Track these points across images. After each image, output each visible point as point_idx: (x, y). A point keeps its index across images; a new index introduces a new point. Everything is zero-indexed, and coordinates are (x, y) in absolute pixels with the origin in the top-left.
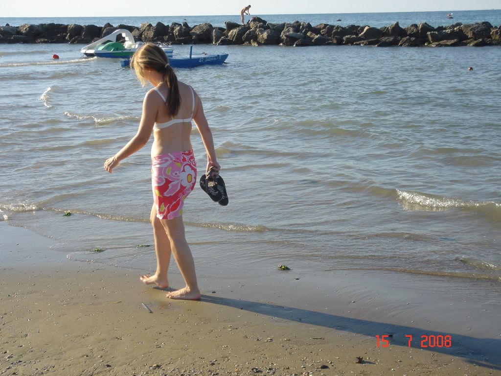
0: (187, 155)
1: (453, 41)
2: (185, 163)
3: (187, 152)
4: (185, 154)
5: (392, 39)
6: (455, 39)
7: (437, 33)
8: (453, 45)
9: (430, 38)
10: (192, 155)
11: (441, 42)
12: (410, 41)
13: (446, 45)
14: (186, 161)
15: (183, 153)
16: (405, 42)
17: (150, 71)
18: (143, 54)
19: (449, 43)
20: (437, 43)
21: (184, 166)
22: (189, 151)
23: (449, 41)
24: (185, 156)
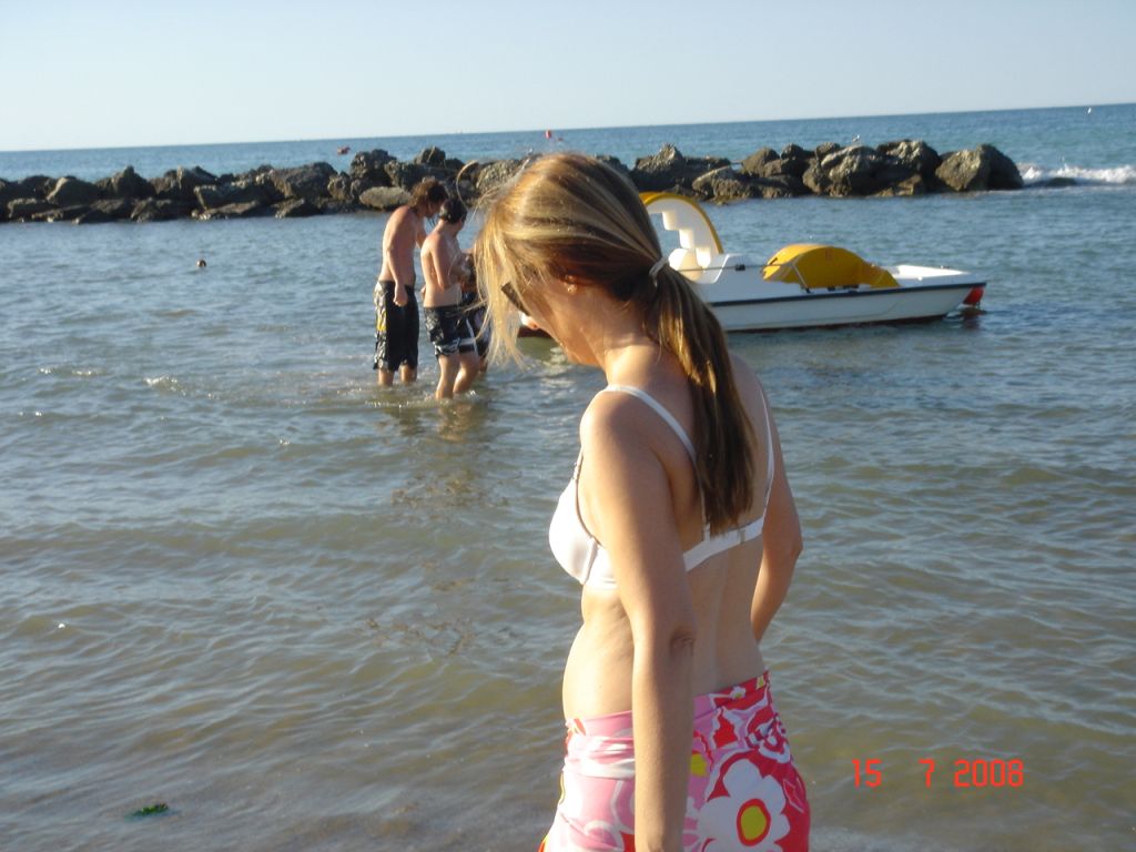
0: (741, 704)
1: (247, 206)
2: (733, 748)
3: (739, 692)
4: (728, 703)
5: (118, 204)
6: (252, 200)
7: (214, 188)
8: (246, 215)
9: (201, 201)
10: (763, 703)
11: (224, 209)
12: (156, 208)
13: (233, 216)
14: (733, 738)
15: (720, 703)
16: (144, 210)
17: (571, 288)
18: (542, 199)
19: (240, 209)
20: (213, 211)
21: (724, 769)
22: (749, 685)
23: (240, 205)
24: (729, 714)
